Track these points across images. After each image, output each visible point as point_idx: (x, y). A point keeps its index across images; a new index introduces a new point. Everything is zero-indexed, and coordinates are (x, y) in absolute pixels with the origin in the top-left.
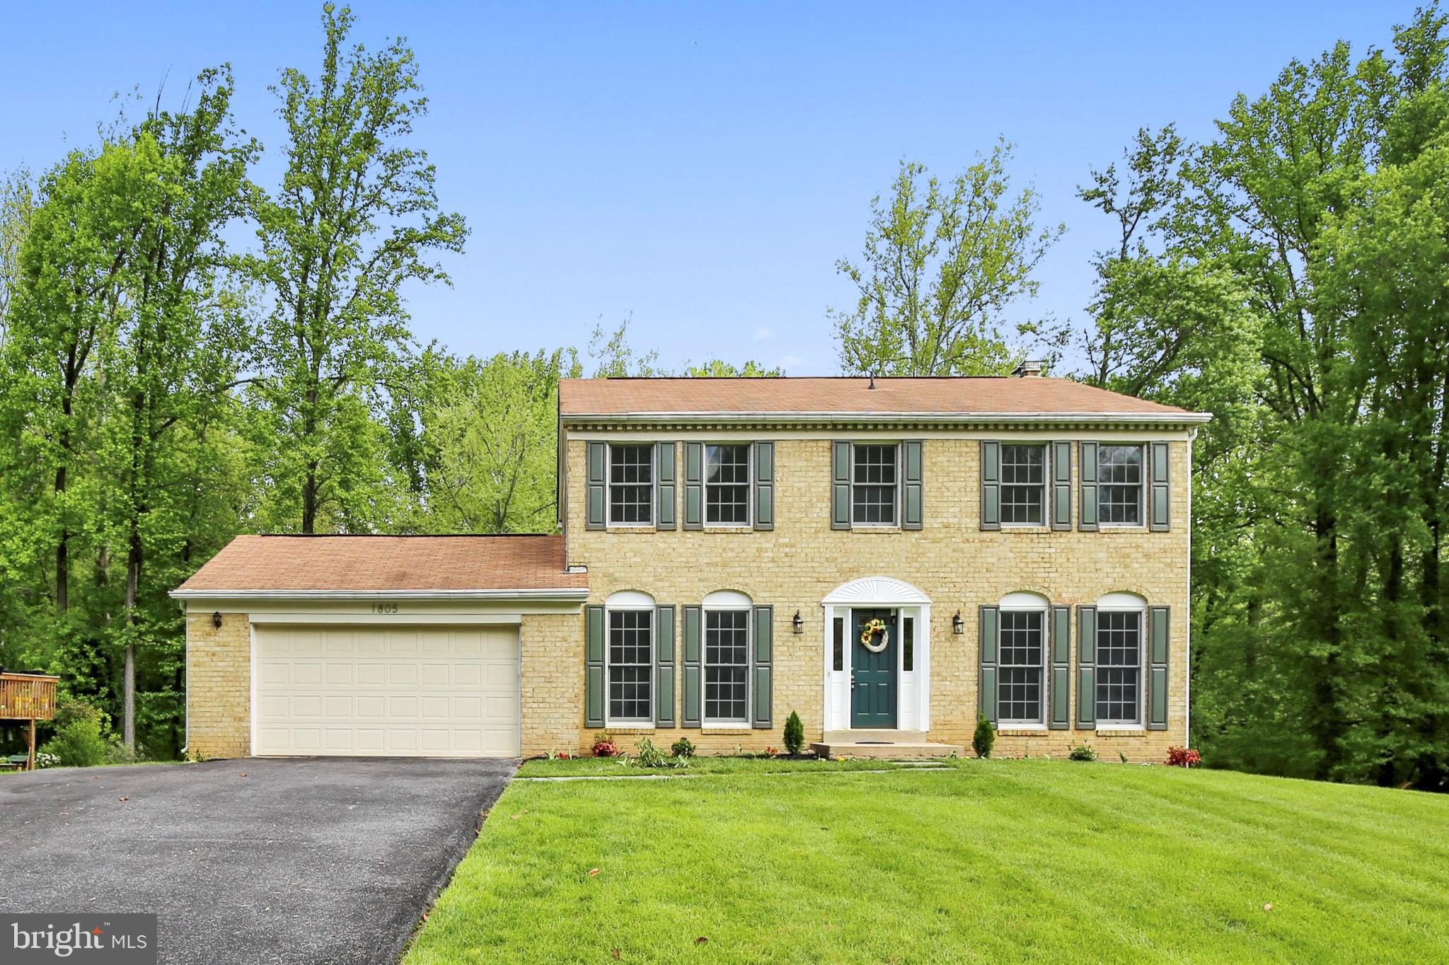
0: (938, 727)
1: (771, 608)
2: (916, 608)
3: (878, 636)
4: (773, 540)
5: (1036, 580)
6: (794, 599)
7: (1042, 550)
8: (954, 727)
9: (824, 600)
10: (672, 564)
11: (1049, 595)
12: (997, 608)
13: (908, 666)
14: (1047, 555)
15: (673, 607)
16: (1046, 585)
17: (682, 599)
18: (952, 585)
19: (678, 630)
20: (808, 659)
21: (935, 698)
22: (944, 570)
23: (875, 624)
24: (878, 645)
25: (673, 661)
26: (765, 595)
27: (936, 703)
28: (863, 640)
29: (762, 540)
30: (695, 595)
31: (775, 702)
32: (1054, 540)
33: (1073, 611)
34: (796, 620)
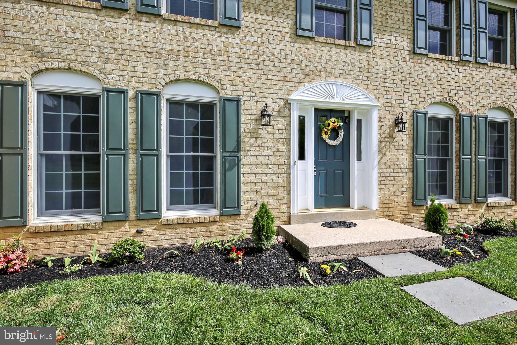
0: (384, 206)
1: (238, 101)
2: (367, 110)
3: (335, 132)
4: (241, 37)
5: (450, 95)
6: (262, 95)
7: (453, 73)
8: (396, 205)
9: (291, 97)
10: (124, 47)
11: (458, 106)
12: (425, 114)
13: (359, 158)
14: (457, 77)
15: (124, 92)
16: (457, 99)
17: (137, 85)
18: (393, 93)
19: (131, 116)
20: (275, 149)
21: (382, 182)
22: (388, 81)
23: (333, 122)
24: (335, 139)
25: (125, 149)
26: (232, 88)
27: (383, 186)
28: (323, 135)
29: (229, 36)
30: (153, 81)
31: (243, 189)
32: (461, 67)
33: (473, 119)
34: (264, 114)
